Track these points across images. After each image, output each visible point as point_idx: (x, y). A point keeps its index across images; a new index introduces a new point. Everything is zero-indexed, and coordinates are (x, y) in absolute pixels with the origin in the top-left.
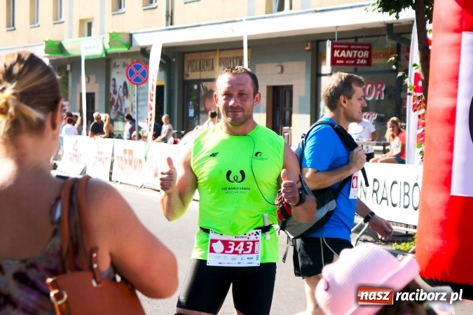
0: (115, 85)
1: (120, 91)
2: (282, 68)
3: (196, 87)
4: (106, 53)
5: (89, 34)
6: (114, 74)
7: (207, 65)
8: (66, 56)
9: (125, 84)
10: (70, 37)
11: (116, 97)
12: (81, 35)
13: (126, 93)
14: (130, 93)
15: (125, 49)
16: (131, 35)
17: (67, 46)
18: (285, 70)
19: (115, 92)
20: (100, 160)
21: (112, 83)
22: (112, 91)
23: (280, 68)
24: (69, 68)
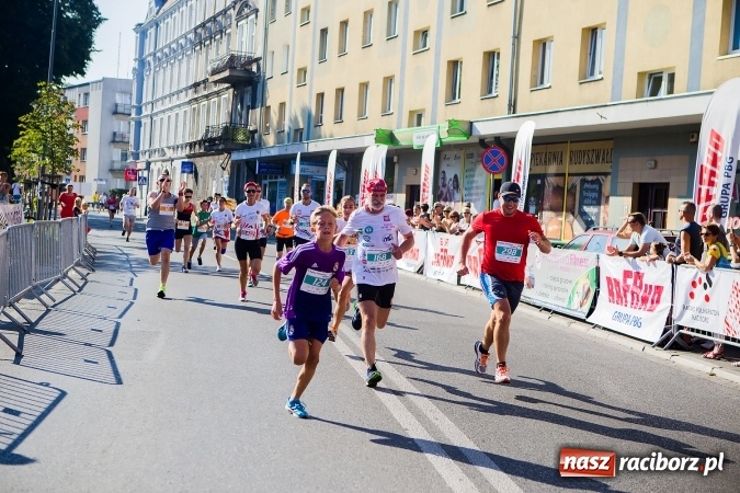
0: (444, 178)
1: (450, 185)
2: (656, 163)
3: (539, 182)
4: (441, 143)
5: (419, 124)
6: (443, 167)
7: (555, 158)
8: (397, 147)
9: (456, 176)
10: (399, 127)
11: (445, 190)
12: (410, 125)
13: (457, 187)
14: (461, 187)
15: (463, 139)
16: (471, 123)
17: (397, 136)
18: (659, 166)
19: (444, 186)
20: (444, 258)
21: (441, 176)
22: (440, 184)
23: (653, 163)
24: (395, 159)
